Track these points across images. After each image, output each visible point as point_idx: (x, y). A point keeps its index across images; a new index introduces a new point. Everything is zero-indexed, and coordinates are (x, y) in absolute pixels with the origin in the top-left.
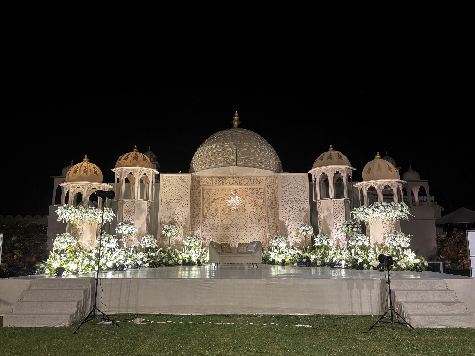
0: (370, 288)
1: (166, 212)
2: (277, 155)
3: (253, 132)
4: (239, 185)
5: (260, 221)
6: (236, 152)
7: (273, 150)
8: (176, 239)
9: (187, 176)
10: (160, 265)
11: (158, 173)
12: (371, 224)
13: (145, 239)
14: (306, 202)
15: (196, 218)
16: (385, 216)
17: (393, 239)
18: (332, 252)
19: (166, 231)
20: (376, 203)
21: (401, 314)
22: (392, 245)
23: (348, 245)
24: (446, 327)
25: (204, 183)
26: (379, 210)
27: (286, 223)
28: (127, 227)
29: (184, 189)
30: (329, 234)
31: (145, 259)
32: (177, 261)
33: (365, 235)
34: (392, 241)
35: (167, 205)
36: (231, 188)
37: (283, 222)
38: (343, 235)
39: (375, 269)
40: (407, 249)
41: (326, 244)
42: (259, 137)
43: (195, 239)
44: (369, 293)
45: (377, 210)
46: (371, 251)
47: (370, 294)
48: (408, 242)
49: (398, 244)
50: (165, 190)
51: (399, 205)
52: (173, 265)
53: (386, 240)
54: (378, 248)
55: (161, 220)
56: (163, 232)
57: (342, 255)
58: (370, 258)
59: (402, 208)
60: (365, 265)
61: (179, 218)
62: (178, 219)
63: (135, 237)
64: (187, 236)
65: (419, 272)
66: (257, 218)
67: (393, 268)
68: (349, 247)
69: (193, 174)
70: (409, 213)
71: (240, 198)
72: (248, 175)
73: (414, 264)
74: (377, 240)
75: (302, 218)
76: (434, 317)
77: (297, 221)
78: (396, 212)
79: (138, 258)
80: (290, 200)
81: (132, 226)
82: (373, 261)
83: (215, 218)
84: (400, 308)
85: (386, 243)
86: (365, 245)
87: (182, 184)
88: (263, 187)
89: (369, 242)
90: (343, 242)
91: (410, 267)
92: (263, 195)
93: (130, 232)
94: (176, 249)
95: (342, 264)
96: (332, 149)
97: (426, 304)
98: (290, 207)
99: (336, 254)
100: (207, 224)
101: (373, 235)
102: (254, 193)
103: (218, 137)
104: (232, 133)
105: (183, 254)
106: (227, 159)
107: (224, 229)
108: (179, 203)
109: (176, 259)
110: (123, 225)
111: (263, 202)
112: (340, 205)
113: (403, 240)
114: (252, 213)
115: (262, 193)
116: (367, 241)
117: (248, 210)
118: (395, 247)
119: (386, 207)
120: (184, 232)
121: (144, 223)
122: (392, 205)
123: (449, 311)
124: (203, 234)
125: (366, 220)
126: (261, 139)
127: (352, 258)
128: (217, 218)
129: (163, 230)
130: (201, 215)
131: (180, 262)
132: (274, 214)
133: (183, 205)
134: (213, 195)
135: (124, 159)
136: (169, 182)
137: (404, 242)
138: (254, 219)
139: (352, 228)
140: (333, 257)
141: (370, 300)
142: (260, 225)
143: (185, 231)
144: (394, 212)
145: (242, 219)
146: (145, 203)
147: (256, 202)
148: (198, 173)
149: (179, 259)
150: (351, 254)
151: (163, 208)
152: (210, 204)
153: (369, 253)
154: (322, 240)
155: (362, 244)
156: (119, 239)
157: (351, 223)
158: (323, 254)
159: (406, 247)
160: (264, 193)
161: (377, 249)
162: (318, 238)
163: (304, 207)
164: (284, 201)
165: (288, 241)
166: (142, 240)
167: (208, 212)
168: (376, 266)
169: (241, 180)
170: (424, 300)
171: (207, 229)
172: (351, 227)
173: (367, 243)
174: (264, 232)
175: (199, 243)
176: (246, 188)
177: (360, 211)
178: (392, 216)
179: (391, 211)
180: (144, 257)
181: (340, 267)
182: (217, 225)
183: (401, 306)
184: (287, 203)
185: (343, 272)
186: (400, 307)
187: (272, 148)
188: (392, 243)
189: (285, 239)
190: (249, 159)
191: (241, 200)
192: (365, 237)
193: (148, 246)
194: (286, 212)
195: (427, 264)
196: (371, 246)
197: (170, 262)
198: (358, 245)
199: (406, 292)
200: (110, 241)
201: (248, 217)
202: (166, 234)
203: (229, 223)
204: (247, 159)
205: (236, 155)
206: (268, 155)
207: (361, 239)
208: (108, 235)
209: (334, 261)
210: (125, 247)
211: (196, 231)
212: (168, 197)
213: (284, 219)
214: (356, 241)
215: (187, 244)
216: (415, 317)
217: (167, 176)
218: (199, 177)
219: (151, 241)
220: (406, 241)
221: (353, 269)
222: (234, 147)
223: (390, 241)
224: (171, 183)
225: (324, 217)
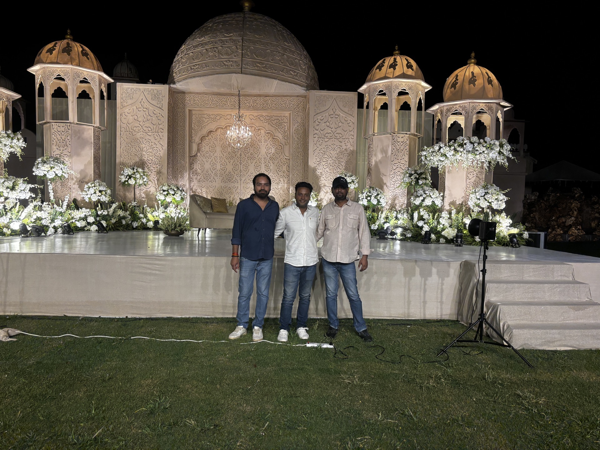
0: (443, 275)
1: (128, 148)
2: (311, 62)
3: (274, 21)
4: (248, 108)
5: (281, 168)
6: (242, 50)
7: (305, 53)
8: (147, 191)
9: (162, 89)
10: (118, 228)
11: (112, 81)
12: (448, 172)
13: (89, 188)
14: (351, 140)
15: (179, 159)
16: (472, 160)
17: (482, 196)
18: (383, 215)
19: (127, 176)
20: (460, 139)
21: (495, 324)
22: (478, 206)
23: (409, 204)
24: (574, 349)
25: (192, 103)
26: (464, 150)
27: (318, 171)
28: (52, 165)
29: (158, 111)
30: (382, 188)
31: (91, 220)
32: (147, 223)
33: (437, 190)
34: (479, 199)
35: (129, 135)
36: (235, 112)
37: (314, 170)
38: (402, 190)
39: (449, 241)
40: (499, 212)
41: (375, 202)
42: (283, 29)
43: (174, 190)
44: (440, 285)
45: (462, 150)
46: (445, 215)
47: (442, 286)
48: (504, 201)
49: (488, 204)
50: (127, 110)
51: (497, 143)
52: (139, 230)
53: (470, 198)
54: (455, 210)
55: (122, 159)
56: (123, 179)
57: (399, 220)
58: (441, 225)
59: (500, 147)
60: (433, 236)
61: (150, 157)
62: (149, 159)
63: (74, 184)
64: (161, 186)
65: (516, 247)
66: (276, 163)
67: (475, 241)
68: (411, 207)
69: (172, 86)
70: (511, 156)
71: (248, 130)
72: (262, 92)
73: (510, 235)
74: (455, 198)
75: (342, 164)
76: (554, 331)
77: (336, 169)
78: (491, 153)
79: (75, 217)
80: (326, 135)
81: (62, 166)
82: (447, 230)
83: (210, 160)
84: (493, 313)
85: (469, 203)
86: (436, 205)
87: (154, 102)
88: (287, 114)
89: (443, 200)
90: (401, 201)
91: (502, 241)
92: (286, 127)
93: (59, 175)
94: (146, 205)
95: (396, 234)
96: (397, 52)
97: (540, 307)
98: (327, 146)
99: (390, 217)
100: (198, 170)
101: (450, 191)
102: (272, 124)
103: (214, 23)
104: (237, 19)
105: (155, 214)
106: (226, 61)
107: (225, 178)
108: (150, 134)
109: (144, 221)
110: (45, 162)
111: (286, 138)
112: (402, 144)
113: (497, 199)
114: (269, 156)
115: (285, 124)
116: (439, 200)
117: (263, 150)
118: (483, 209)
119: (476, 145)
120: (158, 180)
121: (89, 163)
122: (486, 142)
123: (577, 319)
124: (192, 184)
125: (441, 167)
126: (286, 33)
127: (413, 225)
128: (214, 161)
129: (123, 174)
130: (188, 155)
131: (151, 224)
132: (301, 157)
133: (156, 138)
134: (206, 124)
135: (47, 51)
136: (133, 97)
137: (498, 201)
138: (272, 163)
139: (417, 180)
140: (384, 223)
141: (439, 296)
142: (280, 173)
143: (161, 178)
144: (488, 154)
145: (253, 164)
146: (89, 129)
147: (275, 137)
148: (180, 85)
149: (149, 220)
150: (412, 218)
151: (123, 141)
152: (202, 139)
153: (441, 217)
154: (370, 196)
155: (430, 204)
156: (36, 185)
157: (417, 172)
158: (369, 218)
159: (499, 208)
160: (288, 125)
161: (454, 212)
162: (364, 194)
163: (348, 147)
164: (317, 137)
165: (319, 199)
166: (85, 189)
167: (198, 150)
168: (450, 237)
169: (251, 100)
170: (534, 298)
171: (199, 178)
172: (416, 178)
173: (438, 202)
174: (286, 185)
175: (181, 198)
176: (260, 114)
177: (433, 152)
178: (483, 161)
179: (484, 152)
180: (90, 215)
181: (394, 237)
182: (214, 172)
183: (495, 309)
184: (323, 139)
185: (398, 246)
186: (494, 311)
187: (303, 49)
188: (479, 202)
189: (316, 195)
190: (263, 64)
191: (250, 134)
192: (437, 192)
193: (94, 198)
194: (320, 154)
195: (528, 235)
196: (445, 207)
197: (135, 224)
198: (425, 205)
199: (505, 286)
200: (17, 187)
201: (263, 162)
202: (127, 181)
203: (233, 169)
204: (259, 63)
205: (241, 54)
206: (296, 59)
207: (430, 196)
208: (13, 178)
209: (385, 228)
210: (52, 198)
211: (179, 179)
212: (131, 122)
213: (316, 165)
214: (421, 198)
215: (162, 198)
216: (521, 331)
217: (129, 88)
218: (183, 93)
219: (100, 191)
220: (501, 200)
221: (413, 241)
222: (239, 42)
223: (476, 200)
224: (135, 100)
225: (376, 162)
